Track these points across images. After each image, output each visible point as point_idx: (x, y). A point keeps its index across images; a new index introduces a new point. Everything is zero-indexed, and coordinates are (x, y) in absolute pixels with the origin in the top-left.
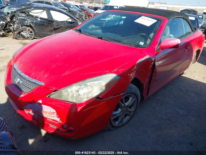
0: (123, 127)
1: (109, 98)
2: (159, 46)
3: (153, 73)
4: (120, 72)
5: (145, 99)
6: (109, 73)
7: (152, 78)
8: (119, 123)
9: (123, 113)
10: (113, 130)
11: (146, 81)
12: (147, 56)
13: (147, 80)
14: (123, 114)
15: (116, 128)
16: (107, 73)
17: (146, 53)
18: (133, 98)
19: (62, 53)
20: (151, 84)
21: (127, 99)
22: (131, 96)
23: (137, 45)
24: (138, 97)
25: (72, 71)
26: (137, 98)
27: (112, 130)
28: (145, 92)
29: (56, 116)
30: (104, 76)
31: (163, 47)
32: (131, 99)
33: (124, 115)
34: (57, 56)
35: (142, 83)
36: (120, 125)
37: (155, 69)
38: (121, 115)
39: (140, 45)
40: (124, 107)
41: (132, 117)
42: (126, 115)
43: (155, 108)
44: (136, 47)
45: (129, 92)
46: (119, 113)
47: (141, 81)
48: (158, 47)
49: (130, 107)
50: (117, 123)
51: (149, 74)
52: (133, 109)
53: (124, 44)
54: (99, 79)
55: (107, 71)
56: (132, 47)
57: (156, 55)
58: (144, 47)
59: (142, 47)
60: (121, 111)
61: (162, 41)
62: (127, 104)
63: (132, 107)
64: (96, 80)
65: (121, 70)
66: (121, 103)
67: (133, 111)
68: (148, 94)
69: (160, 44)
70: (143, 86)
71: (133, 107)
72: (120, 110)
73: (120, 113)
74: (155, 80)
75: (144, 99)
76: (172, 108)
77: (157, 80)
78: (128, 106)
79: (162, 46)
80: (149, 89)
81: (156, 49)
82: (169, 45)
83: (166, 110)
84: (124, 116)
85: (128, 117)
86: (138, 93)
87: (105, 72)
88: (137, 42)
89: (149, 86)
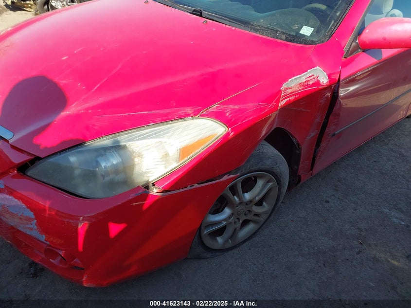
0: (235, 251)
1: (189, 188)
2: (355, 39)
3: (331, 117)
4: (227, 114)
5: (302, 180)
6: (195, 115)
7: (327, 130)
8: (227, 241)
9: (238, 219)
10: (208, 258)
11: (308, 138)
12: (318, 67)
13: (313, 133)
14: (236, 220)
15: (217, 253)
16: (188, 115)
17: (315, 59)
18: (268, 182)
19: (79, 50)
20: (323, 145)
21: (248, 184)
22: (261, 177)
23: (293, 36)
24: (282, 180)
25: (87, 105)
26: (279, 181)
27: (205, 258)
28: (304, 164)
29: (36, 227)
30: (178, 124)
31: (367, 42)
32: (260, 183)
33: (241, 222)
34: (65, 58)
35: (298, 141)
36: (228, 245)
37: (337, 107)
38: (230, 223)
39: (304, 36)
40: (241, 203)
41: (262, 226)
42: (245, 223)
43: (329, 202)
44: (291, 42)
45: (255, 168)
46: (225, 220)
47: (293, 137)
48: (354, 44)
49: (259, 203)
50: (220, 240)
51: (319, 119)
52: (266, 207)
53: (256, 30)
54: (160, 132)
55: (189, 110)
56: (279, 41)
57: (344, 65)
58: (312, 43)
59: (306, 40)
60: (233, 214)
61: (366, 26)
62: (247, 196)
63: (264, 203)
64: (150, 136)
65: (232, 107)
66: (230, 194)
67: (265, 213)
68: (311, 169)
69: (360, 33)
70: (300, 149)
71: (266, 202)
72: (227, 212)
73: (229, 217)
74: (334, 135)
75: (299, 181)
76: (372, 205)
77: (340, 134)
78: (251, 201)
79: (365, 40)
80: (314, 157)
81: (345, 49)
82: (385, 39)
83: (356, 210)
84: (239, 224)
85: (250, 227)
86: (284, 168)
87: (180, 113)
88: (296, 27)
89: (315, 149)
